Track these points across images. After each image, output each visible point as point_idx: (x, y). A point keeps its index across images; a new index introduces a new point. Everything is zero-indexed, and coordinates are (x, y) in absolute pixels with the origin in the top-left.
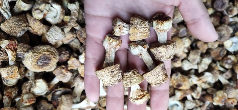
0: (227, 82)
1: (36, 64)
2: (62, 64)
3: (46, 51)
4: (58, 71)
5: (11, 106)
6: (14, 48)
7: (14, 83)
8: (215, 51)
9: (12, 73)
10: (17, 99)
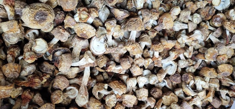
0: (218, 40)
1: (33, 19)
3: (41, 7)
5: (15, 63)
6: (11, 4)
7: (15, 42)
8: (204, 10)
9: (12, 26)
10: (20, 58)
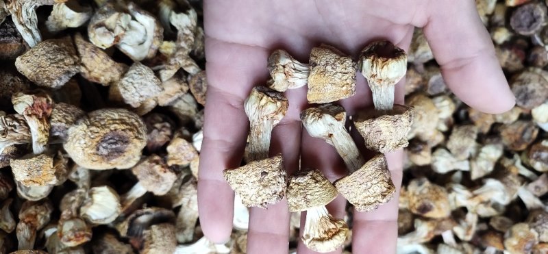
0: (538, 203)
1: (94, 151)
2: (155, 152)
3: (117, 122)
4: (143, 168)
5: (35, 248)
6: (44, 114)
7: (43, 194)
8: (510, 130)
9: (38, 171)
10: (49, 232)
